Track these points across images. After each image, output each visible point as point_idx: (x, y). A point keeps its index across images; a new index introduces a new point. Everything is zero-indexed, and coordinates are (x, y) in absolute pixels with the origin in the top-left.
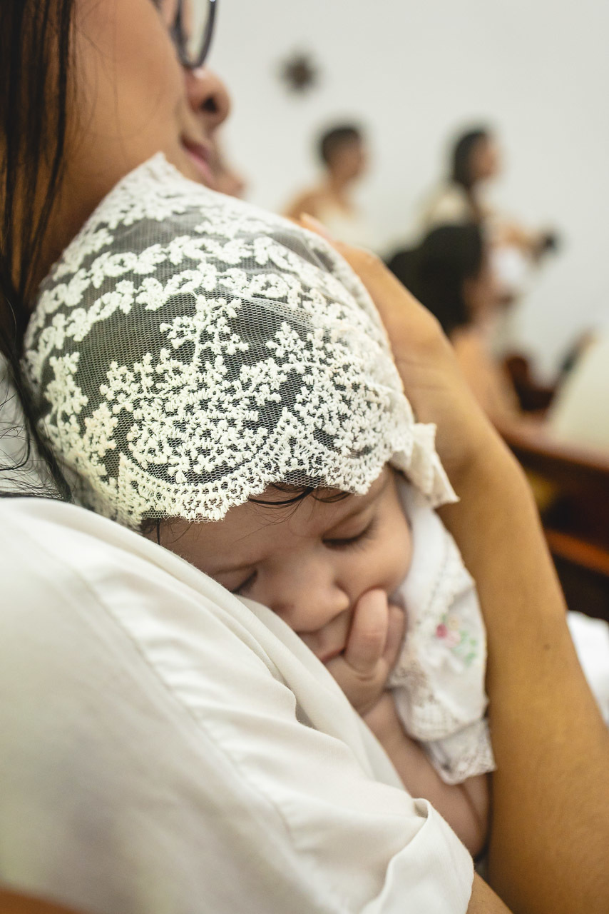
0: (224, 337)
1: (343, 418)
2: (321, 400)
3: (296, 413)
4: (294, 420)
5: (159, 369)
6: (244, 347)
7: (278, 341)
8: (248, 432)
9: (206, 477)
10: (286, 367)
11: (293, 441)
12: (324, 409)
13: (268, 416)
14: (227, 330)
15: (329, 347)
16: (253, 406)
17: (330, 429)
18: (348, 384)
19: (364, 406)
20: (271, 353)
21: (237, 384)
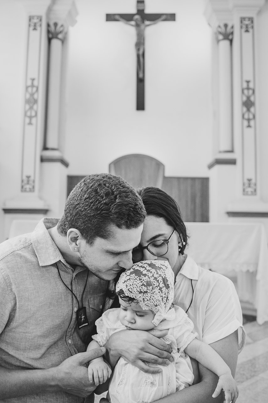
0: (145, 282)
1: (148, 300)
2: (147, 296)
3: (143, 295)
4: (142, 295)
5: (137, 278)
6: (146, 284)
7: (149, 287)
8: (137, 292)
9: (129, 291)
10: (147, 290)
11: (140, 297)
12: (146, 297)
13: (141, 292)
14: (146, 281)
15: (154, 293)
16: (140, 290)
17: (145, 300)
18: (152, 298)
19: (152, 302)
20: (147, 288)
21: (141, 287)
